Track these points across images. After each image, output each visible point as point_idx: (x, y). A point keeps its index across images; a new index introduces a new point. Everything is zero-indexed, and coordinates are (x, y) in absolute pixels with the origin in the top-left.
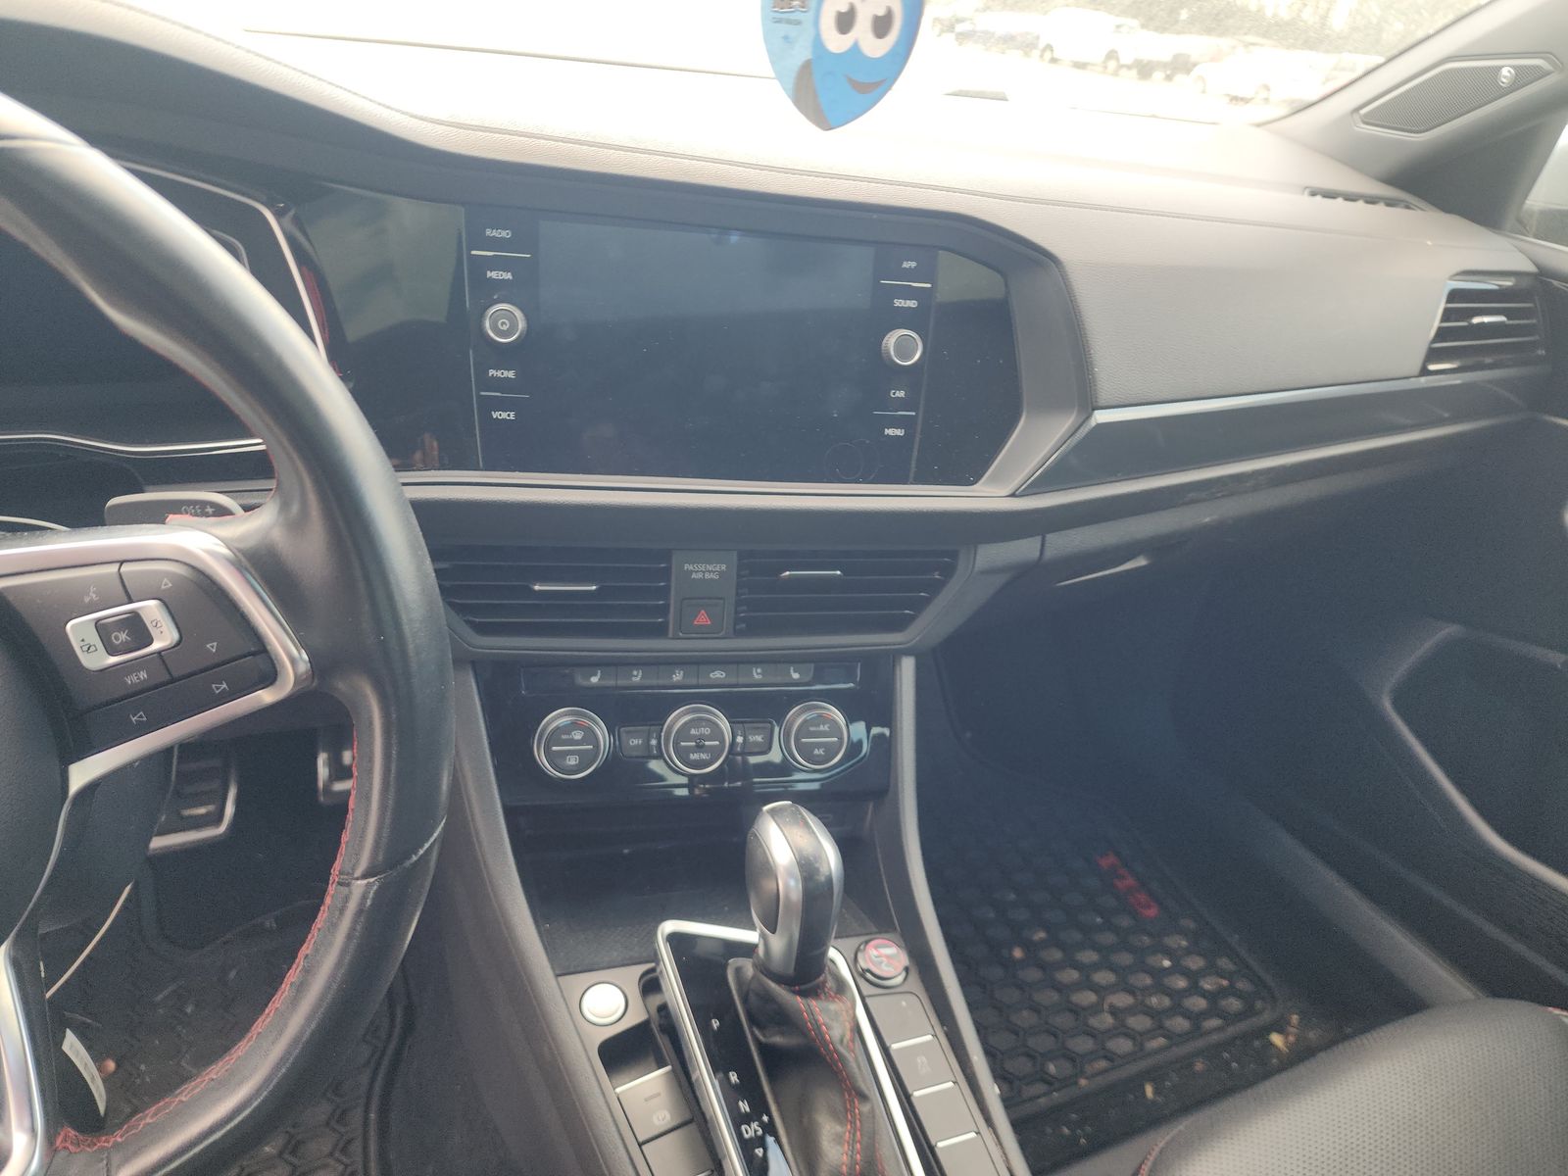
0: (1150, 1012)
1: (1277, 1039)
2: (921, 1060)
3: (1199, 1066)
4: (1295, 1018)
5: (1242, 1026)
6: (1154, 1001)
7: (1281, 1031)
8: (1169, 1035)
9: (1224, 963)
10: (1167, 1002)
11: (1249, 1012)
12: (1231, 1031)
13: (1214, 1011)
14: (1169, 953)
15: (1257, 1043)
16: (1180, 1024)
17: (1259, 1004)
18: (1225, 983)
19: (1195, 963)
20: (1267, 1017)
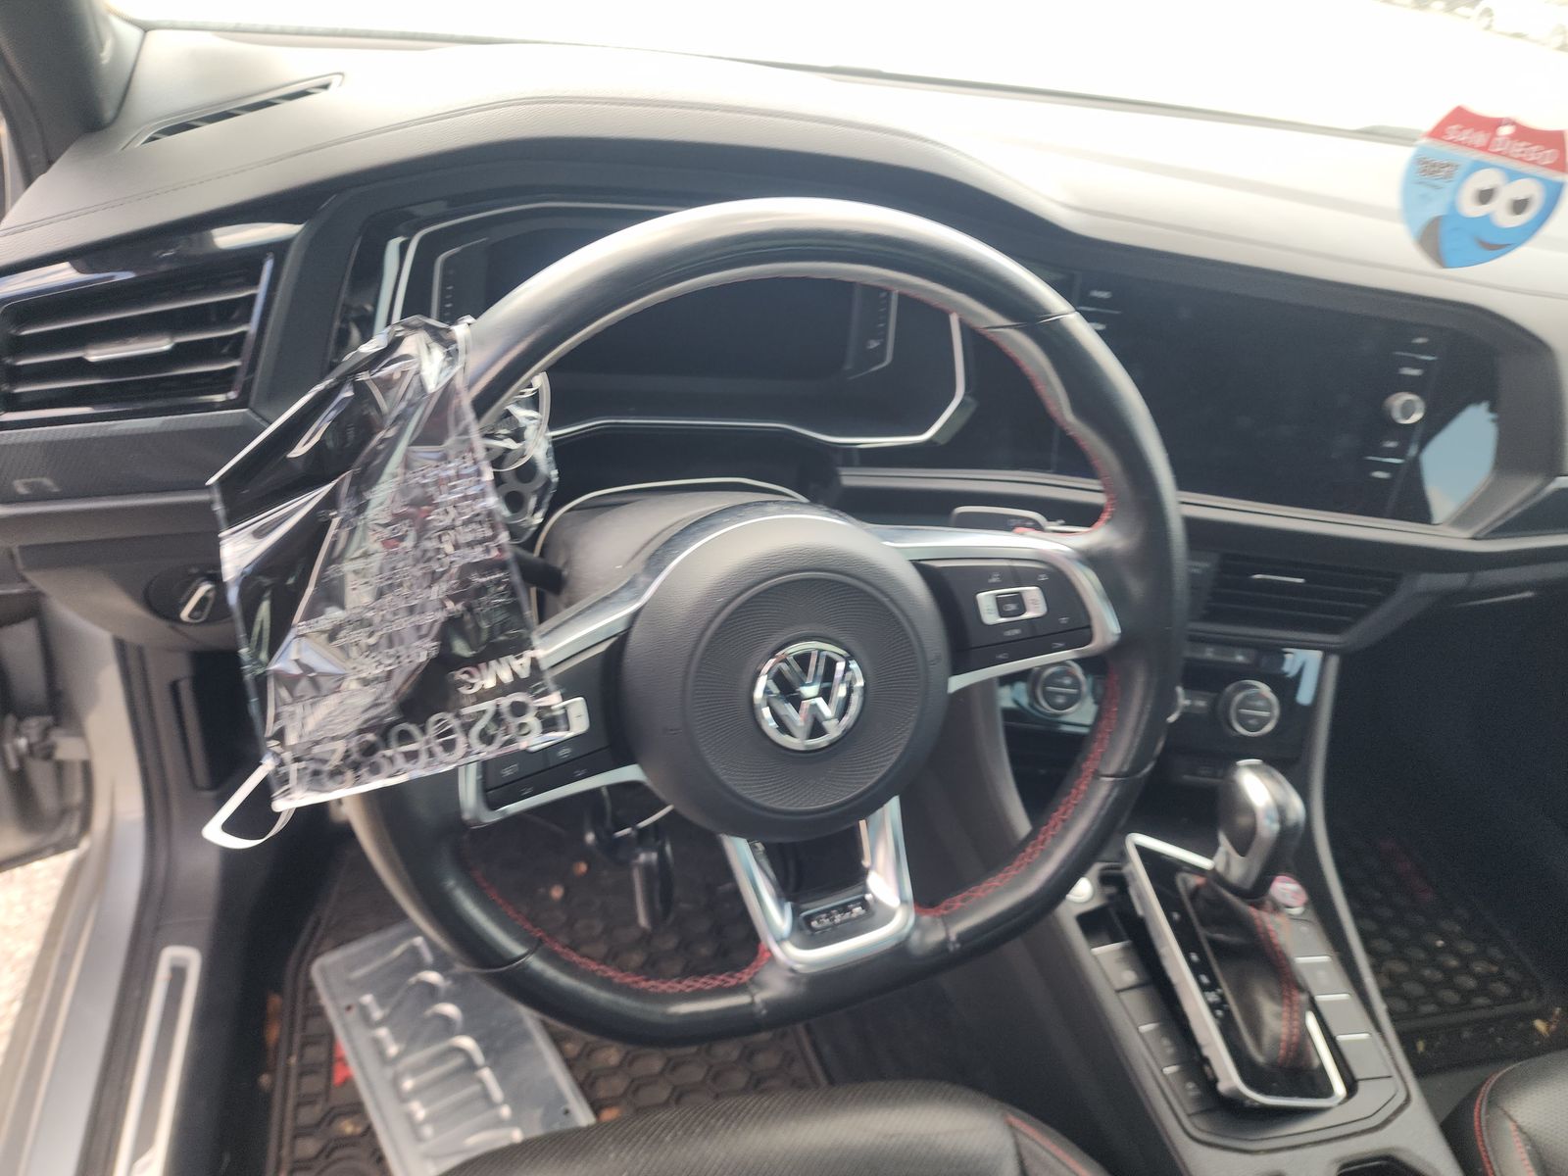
0: (1423, 981)
1: (1540, 1025)
2: (1321, 974)
3: (1466, 1034)
4: (1558, 1010)
5: (1510, 1008)
6: (1427, 973)
7: (1544, 1019)
8: (1440, 1004)
9: (1495, 952)
10: (1439, 976)
11: (1516, 997)
12: (1499, 1010)
13: (1483, 989)
14: (1443, 935)
15: (1521, 1025)
16: (1451, 996)
17: (1526, 993)
18: (1495, 969)
19: (1468, 948)
20: (1532, 1004)
